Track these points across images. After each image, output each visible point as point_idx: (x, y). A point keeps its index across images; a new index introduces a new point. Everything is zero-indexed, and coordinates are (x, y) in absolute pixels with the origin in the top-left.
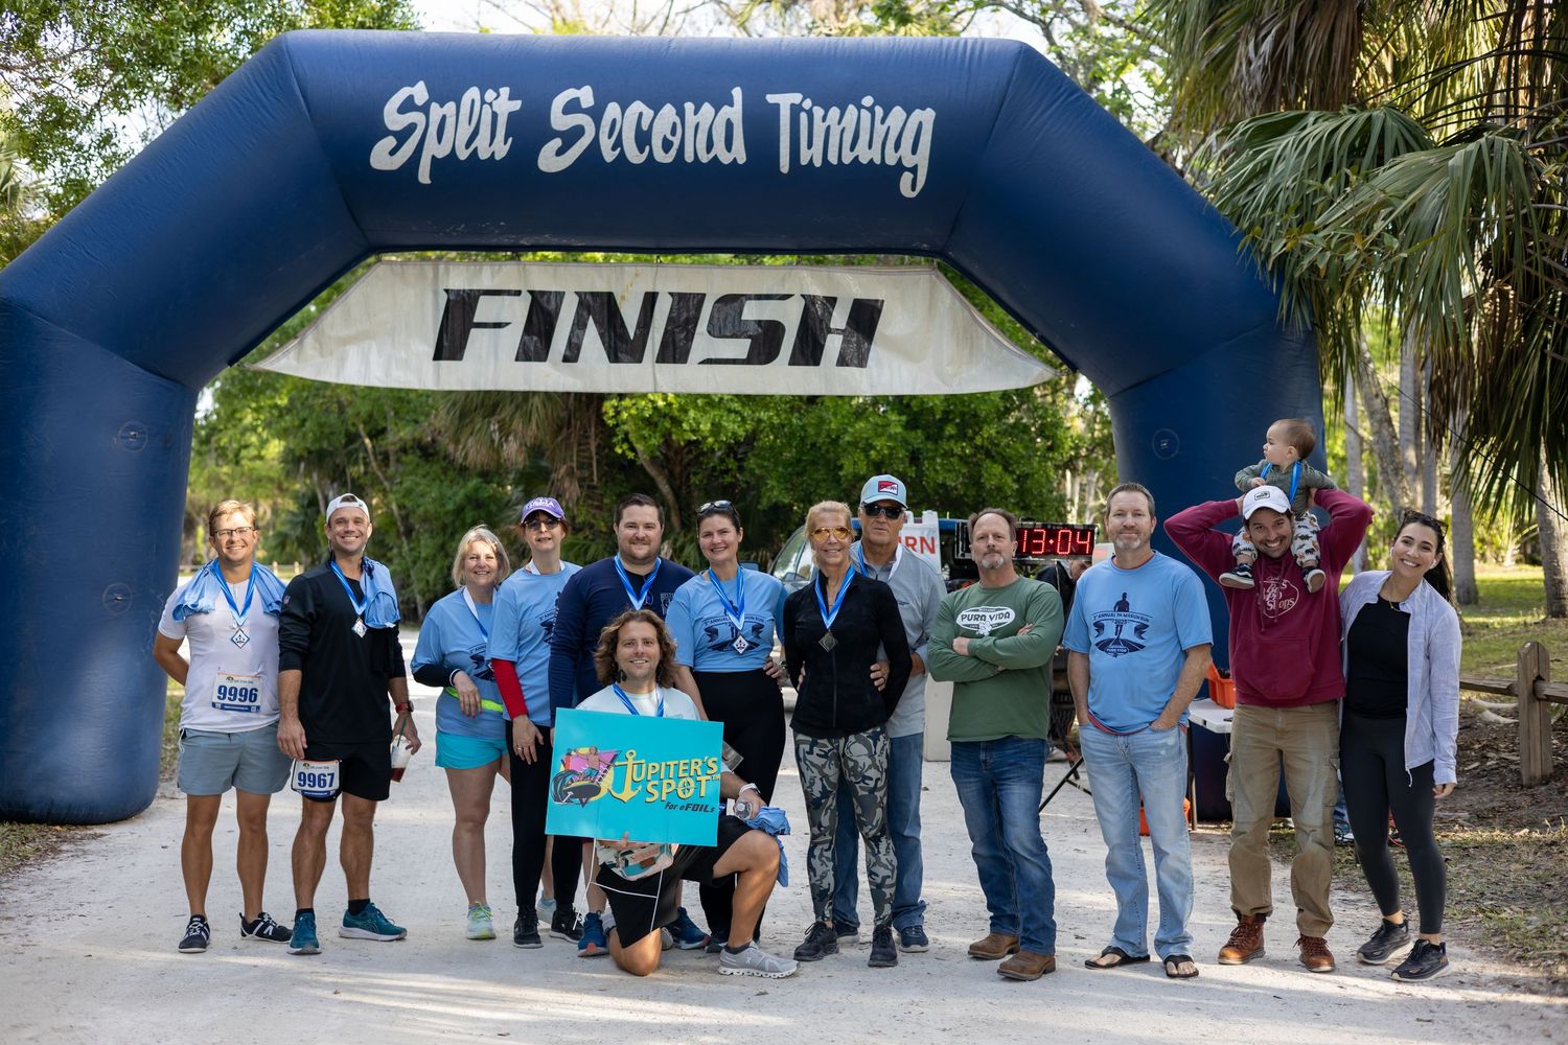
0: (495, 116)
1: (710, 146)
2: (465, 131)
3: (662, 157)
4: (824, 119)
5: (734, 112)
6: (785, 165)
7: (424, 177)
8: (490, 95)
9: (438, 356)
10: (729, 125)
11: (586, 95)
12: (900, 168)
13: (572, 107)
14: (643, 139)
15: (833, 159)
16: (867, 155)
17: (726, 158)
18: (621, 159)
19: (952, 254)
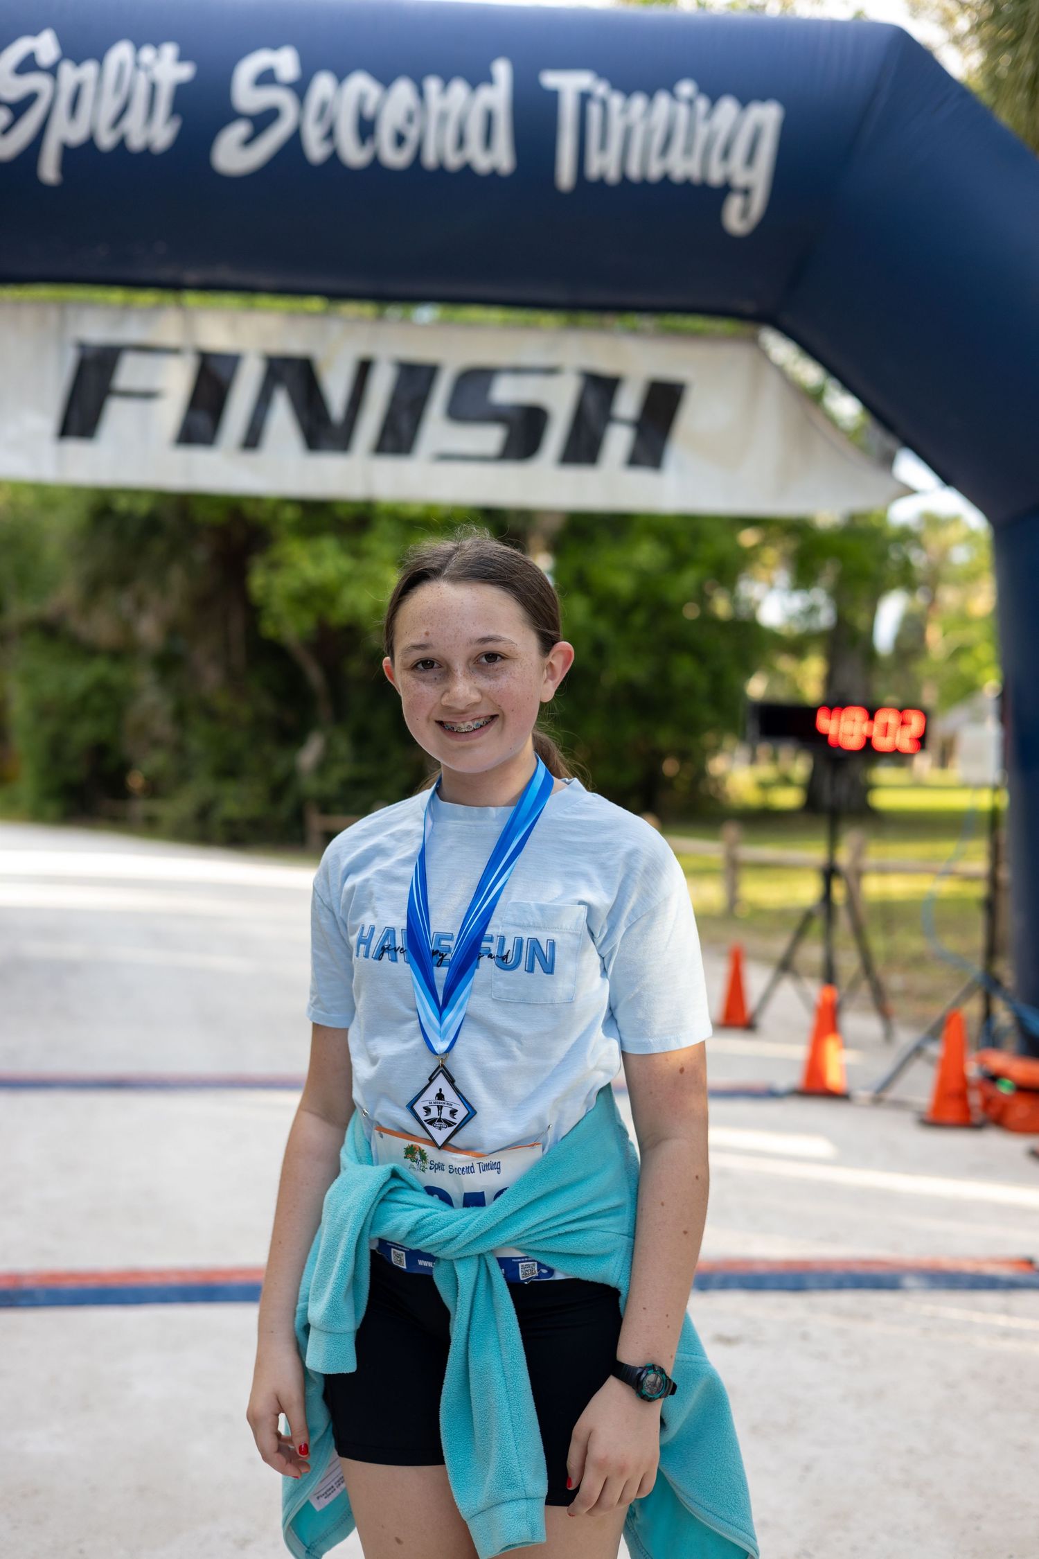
0: (153, 88)
1: (461, 142)
2: (110, 107)
3: (395, 158)
4: (625, 110)
5: (498, 96)
6: (565, 175)
7: (49, 170)
8: (147, 54)
9: (64, 433)
10: (489, 118)
11: (286, 63)
12: (726, 189)
13: (266, 78)
14: (366, 128)
15: (634, 171)
16: (682, 166)
17: (483, 162)
18: (334, 158)
19: (787, 319)
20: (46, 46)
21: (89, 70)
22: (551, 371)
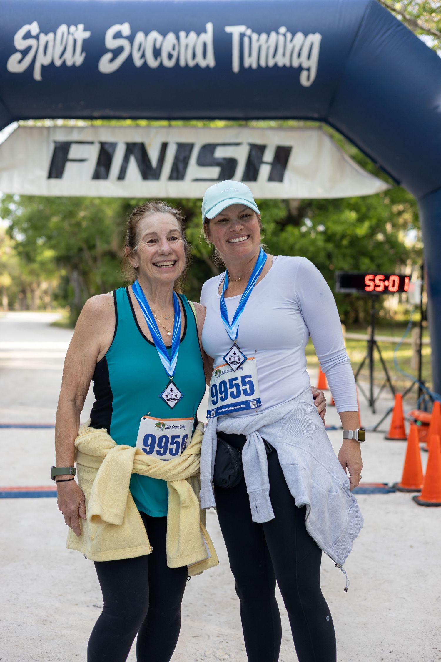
0: (75, 41)
1: (194, 56)
2: (59, 50)
3: (169, 64)
4: (258, 40)
5: (208, 37)
6: (236, 67)
7: (37, 76)
8: (73, 29)
9: (50, 176)
10: (205, 46)
11: (125, 29)
12: (300, 69)
13: (118, 35)
14: (157, 53)
15: (263, 64)
16: (282, 61)
17: (203, 64)
18: (145, 64)
19: (331, 120)
20: (34, 28)
21: (51, 35)
22: (238, 144)
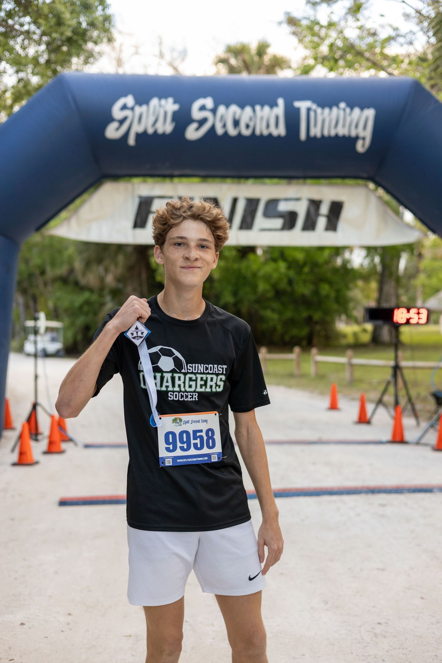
1: (268, 126)
2: (152, 120)
3: (246, 132)
4: (322, 113)
5: (280, 110)
6: (303, 136)
7: (132, 141)
8: (163, 102)
9: (135, 226)
10: (277, 118)
11: (209, 102)
12: (357, 138)
13: (203, 108)
14: (236, 123)
15: (326, 133)
16: (342, 131)
17: (275, 133)
18: (226, 134)
19: (377, 179)
20: (129, 100)
21: (144, 108)
22: (298, 199)
